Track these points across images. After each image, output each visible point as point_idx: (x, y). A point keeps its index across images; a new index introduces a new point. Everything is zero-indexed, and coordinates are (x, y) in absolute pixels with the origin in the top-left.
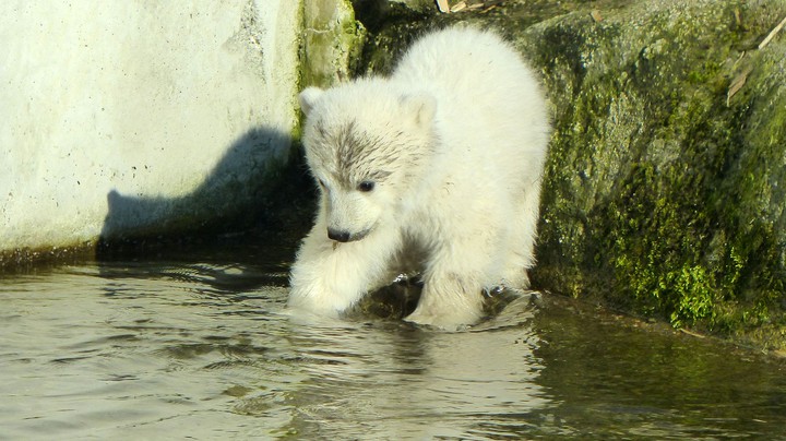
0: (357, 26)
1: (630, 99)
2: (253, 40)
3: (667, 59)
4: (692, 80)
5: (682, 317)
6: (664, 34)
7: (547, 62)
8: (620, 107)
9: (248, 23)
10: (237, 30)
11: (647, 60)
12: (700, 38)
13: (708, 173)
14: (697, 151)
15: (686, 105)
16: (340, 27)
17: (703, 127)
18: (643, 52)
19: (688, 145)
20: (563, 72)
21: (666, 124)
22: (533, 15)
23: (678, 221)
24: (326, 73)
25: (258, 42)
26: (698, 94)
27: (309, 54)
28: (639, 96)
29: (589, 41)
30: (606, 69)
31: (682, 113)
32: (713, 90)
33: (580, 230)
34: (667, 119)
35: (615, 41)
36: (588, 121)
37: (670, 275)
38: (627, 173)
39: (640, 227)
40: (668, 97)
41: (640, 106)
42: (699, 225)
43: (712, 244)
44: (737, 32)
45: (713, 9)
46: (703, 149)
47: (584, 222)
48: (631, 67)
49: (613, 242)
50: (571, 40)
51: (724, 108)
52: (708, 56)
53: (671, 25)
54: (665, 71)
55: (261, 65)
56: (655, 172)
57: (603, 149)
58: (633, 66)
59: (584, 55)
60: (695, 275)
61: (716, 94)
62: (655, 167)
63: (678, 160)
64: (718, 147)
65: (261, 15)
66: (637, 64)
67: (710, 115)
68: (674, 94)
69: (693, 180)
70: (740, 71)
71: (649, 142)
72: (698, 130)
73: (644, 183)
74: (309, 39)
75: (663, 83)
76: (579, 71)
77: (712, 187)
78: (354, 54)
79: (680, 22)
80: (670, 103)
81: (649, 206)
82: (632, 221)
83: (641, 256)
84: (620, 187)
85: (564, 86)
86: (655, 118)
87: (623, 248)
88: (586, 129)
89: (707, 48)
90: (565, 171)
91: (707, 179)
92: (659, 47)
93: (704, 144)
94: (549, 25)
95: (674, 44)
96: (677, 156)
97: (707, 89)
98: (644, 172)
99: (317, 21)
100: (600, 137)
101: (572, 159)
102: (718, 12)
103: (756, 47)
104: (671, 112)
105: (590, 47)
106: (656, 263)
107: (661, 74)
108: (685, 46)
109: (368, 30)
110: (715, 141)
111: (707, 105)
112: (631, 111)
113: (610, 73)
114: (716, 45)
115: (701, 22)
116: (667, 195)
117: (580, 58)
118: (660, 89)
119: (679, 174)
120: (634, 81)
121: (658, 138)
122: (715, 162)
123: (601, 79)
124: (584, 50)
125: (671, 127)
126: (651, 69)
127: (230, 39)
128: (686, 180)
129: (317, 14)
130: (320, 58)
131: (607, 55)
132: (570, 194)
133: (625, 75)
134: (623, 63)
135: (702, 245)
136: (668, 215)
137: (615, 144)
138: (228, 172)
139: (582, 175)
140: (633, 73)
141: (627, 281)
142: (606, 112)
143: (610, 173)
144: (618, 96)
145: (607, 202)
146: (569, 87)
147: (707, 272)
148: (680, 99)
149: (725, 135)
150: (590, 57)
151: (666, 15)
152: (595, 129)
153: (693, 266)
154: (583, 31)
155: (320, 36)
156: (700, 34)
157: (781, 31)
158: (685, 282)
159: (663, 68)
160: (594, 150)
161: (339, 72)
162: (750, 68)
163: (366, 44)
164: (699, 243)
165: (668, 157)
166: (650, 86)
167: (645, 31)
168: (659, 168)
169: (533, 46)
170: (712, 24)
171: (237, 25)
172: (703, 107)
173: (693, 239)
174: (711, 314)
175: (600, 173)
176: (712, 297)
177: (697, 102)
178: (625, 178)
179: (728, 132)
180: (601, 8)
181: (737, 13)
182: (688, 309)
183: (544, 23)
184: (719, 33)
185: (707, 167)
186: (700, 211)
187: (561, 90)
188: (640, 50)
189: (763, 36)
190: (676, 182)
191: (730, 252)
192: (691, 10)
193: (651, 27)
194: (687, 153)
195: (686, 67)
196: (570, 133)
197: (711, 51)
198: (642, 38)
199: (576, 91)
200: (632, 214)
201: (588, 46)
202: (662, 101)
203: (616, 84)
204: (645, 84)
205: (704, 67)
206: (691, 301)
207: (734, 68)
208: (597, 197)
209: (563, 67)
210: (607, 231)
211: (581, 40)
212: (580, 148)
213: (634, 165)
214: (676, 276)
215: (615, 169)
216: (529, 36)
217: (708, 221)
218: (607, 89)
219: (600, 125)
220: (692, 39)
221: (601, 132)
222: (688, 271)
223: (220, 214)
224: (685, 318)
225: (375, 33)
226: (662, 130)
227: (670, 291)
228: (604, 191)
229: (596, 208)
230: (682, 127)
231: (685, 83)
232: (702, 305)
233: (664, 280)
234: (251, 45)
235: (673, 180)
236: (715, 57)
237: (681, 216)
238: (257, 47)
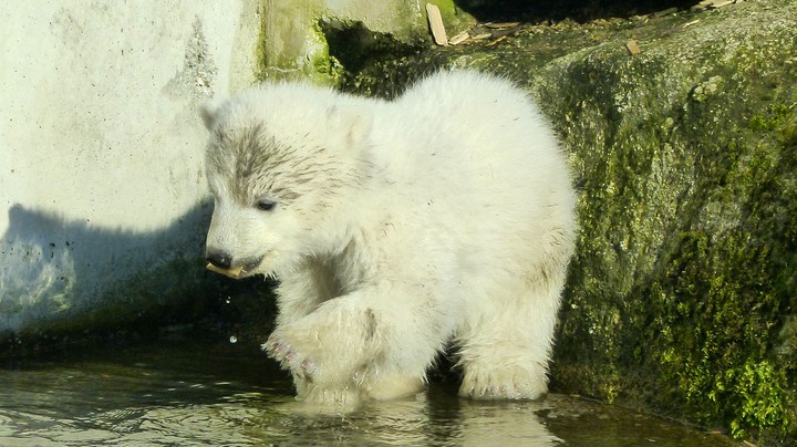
0: (332, 63)
1: (677, 152)
2: (200, 81)
3: (723, 100)
4: (755, 127)
5: (744, 425)
6: (720, 70)
7: (573, 106)
8: (663, 163)
9: (194, 60)
10: (181, 69)
11: (698, 102)
12: (765, 74)
13: (776, 242)
14: (763, 216)
15: (748, 158)
16: (311, 65)
17: (769, 186)
18: (692, 92)
19: (750, 209)
20: (592, 119)
21: (723, 183)
22: (555, 47)
23: (739, 306)
25: (207, 84)
26: (763, 144)
28: (688, 147)
29: (624, 79)
30: (646, 114)
31: (743, 168)
32: (782, 139)
33: (616, 318)
34: (724, 177)
35: (658, 78)
36: (624, 180)
37: (730, 373)
38: (674, 245)
39: (691, 313)
40: (725, 149)
41: (690, 161)
42: (765, 309)
43: (782, 333)
45: (781, 37)
46: (770, 214)
47: (621, 308)
48: (677, 112)
49: (657, 332)
50: (603, 78)
52: (776, 97)
53: (727, 58)
54: (721, 116)
56: (709, 244)
57: (644, 215)
58: (681, 110)
59: (619, 98)
60: (760, 373)
61: (786, 145)
62: (710, 237)
63: (738, 227)
64: (789, 212)
65: (211, 50)
66: (685, 107)
67: (778, 171)
68: (732, 145)
69: (757, 253)
71: (702, 205)
72: (763, 190)
73: (695, 257)
75: (719, 131)
76: (612, 117)
77: (782, 262)
79: (739, 54)
80: (728, 156)
81: (703, 287)
82: (681, 306)
83: (693, 351)
84: (665, 262)
85: (594, 136)
86: (709, 176)
87: (670, 340)
88: (622, 191)
89: (774, 86)
90: (597, 242)
91: (775, 251)
92: (712, 86)
93: (770, 208)
94: (574, 59)
95: (731, 81)
96: (736, 223)
97: (774, 138)
98: (695, 243)
99: (281, 57)
100: (639, 199)
101: (605, 227)
102: (787, 41)
104: (729, 168)
105: (627, 87)
106: (712, 359)
107: (715, 119)
108: (745, 84)
109: (346, 68)
110: (785, 203)
111: (774, 159)
112: (678, 167)
113: (652, 119)
114: (785, 83)
115: (766, 54)
116: (725, 273)
117: (614, 100)
118: (714, 138)
119: (740, 245)
120: (682, 129)
121: (713, 201)
122: (785, 230)
123: (640, 126)
124: (618, 91)
125: (730, 187)
126: (703, 114)
127: (171, 81)
128: (749, 253)
129: (281, 49)
131: (647, 96)
132: (602, 272)
133: (670, 121)
134: (668, 106)
135: (770, 334)
136: (726, 298)
137: (659, 208)
138: (171, 248)
139: (617, 248)
140: (680, 118)
141: (675, 381)
142: (647, 168)
143: (653, 245)
144: (662, 148)
145: (649, 281)
146: (600, 137)
147: (777, 369)
148: (741, 151)
150: (626, 100)
151: (722, 46)
152: (634, 190)
153: (758, 361)
154: (616, 67)
156: (765, 69)
158: (748, 382)
159: (719, 112)
160: (632, 217)
163: (344, 85)
164: (766, 333)
165: (725, 225)
166: (703, 135)
167: (694, 66)
168: (714, 237)
169: (554, 87)
170: (780, 56)
171: (180, 63)
172: (770, 161)
173: (758, 326)
174: (781, 421)
175: (640, 245)
176: (783, 401)
177: (761, 155)
178: (672, 251)
180: (640, 38)
182: (753, 416)
183: (567, 57)
184: (789, 67)
185: (775, 237)
186: (767, 291)
187: (590, 142)
188: (689, 89)
190: (736, 256)
192: (753, 38)
193: (702, 61)
194: (749, 219)
195: (747, 111)
196: (602, 196)
197: (779, 90)
198: (692, 74)
199: (609, 143)
200: (682, 296)
201: (625, 85)
202: (717, 154)
203: (659, 132)
204: (695, 132)
205: (770, 111)
206: (756, 405)
208: (636, 276)
209: (592, 112)
210: (650, 319)
211: (615, 78)
212: (615, 214)
213: (683, 234)
214: (737, 373)
215: (659, 240)
216: (548, 73)
217: (777, 304)
218: (648, 140)
219: (640, 185)
220: (754, 75)
221: (641, 194)
222: (753, 368)
223: (161, 302)
224: (750, 426)
225: (355, 71)
226: (718, 191)
227: (730, 393)
228: (645, 268)
229: (635, 289)
230: (743, 187)
231: (747, 132)
232: (770, 410)
233: (723, 380)
234: (199, 88)
235: (732, 253)
236: (784, 98)
237: (743, 298)
238: (205, 90)
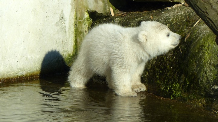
0: (90, 19)
5: (173, 96)
6: (169, 22)
9: (61, 18)
10: (59, 20)
12: (178, 23)
13: (180, 59)
16: (86, 19)
22: (135, 17)
23: (173, 72)
24: (82, 31)
25: (64, 23)
27: (78, 26)
33: (147, 73)
39: (163, 73)
43: (181, 77)
44: (188, 22)
45: (182, 16)
49: (156, 77)
51: (184, 42)
53: (171, 20)
55: (65, 29)
56: (167, 59)
60: (177, 86)
61: (182, 38)
62: (167, 57)
63: (172, 55)
65: (65, 16)
69: (176, 61)
70: (188, 32)
73: (164, 61)
74: (78, 22)
77: (181, 63)
78: (89, 26)
79: (173, 19)
81: (165, 68)
82: (161, 71)
83: (163, 81)
84: (158, 62)
87: (158, 78)
91: (180, 61)
94: (139, 20)
95: (171, 25)
98: (164, 58)
99: (80, 18)
102: (183, 17)
103: (193, 26)
106: (167, 82)
108: (174, 26)
109: (93, 20)
114: (182, 25)
115: (179, 19)
116: (170, 65)
119: (173, 59)
122: (182, 56)
127: (57, 23)
128: (174, 61)
129: (80, 16)
130: (80, 28)
135: (179, 78)
136: (170, 70)
141: (159, 87)
143: (155, 59)
145: (154, 66)
147: (180, 85)
149: (185, 49)
151: (170, 17)
153: (176, 83)
155: (80, 22)
157: (199, 22)
158: (174, 88)
161: (85, 31)
162: (191, 32)
163: (92, 24)
165: (170, 55)
167: (164, 22)
168: (168, 57)
170: (182, 20)
171: (59, 19)
174: (181, 96)
176: (181, 92)
178: (159, 60)
179: (185, 48)
180: (153, 15)
181: (188, 17)
182: (175, 95)
184: (183, 22)
185: (180, 57)
186: (178, 69)
189: (195, 23)
190: (172, 61)
191: (186, 80)
192: (176, 16)
193: (166, 21)
194: (175, 54)
197: (181, 27)
200: (161, 69)
205: (179, 31)
206: (176, 92)
207: (187, 31)
208: (152, 65)
210: (154, 74)
213: (161, 56)
214: (172, 86)
216: (134, 22)
217: (180, 71)
220: (176, 24)
222: (175, 85)
223: (54, 69)
224: (174, 97)
225: (95, 21)
227: (171, 90)
228: (153, 63)
229: (151, 68)
232: (179, 93)
233: (169, 87)
234: (62, 24)
235: (171, 61)
236: (182, 29)
237: (173, 70)
238: (64, 25)
